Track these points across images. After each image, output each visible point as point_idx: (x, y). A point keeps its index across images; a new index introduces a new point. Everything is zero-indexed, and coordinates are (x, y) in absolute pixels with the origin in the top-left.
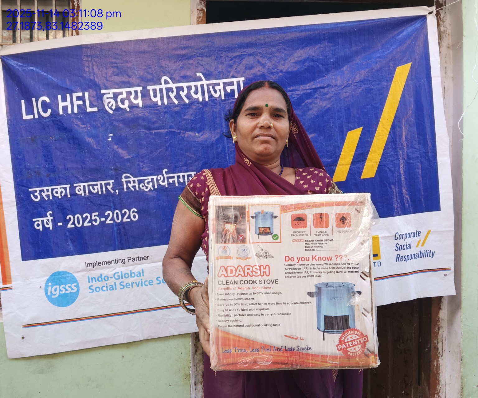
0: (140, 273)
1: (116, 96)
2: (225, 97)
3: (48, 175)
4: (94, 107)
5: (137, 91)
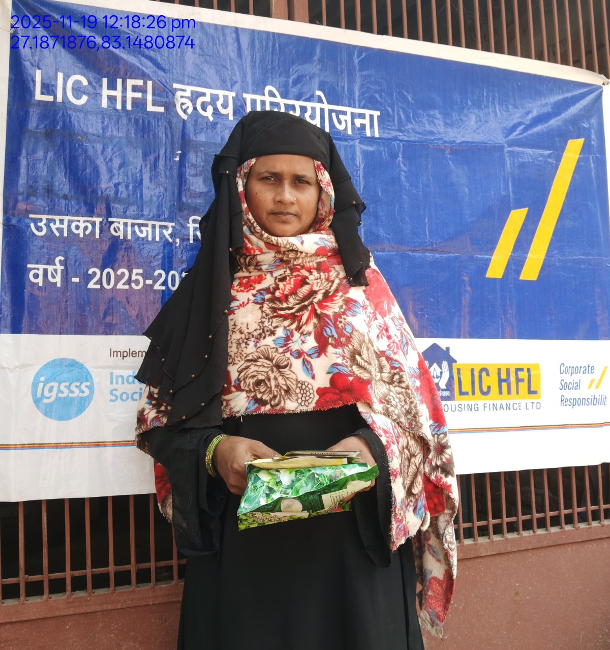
1: (195, 96)
2: (352, 131)
3: (65, 197)
4: (159, 105)
5: (228, 96)
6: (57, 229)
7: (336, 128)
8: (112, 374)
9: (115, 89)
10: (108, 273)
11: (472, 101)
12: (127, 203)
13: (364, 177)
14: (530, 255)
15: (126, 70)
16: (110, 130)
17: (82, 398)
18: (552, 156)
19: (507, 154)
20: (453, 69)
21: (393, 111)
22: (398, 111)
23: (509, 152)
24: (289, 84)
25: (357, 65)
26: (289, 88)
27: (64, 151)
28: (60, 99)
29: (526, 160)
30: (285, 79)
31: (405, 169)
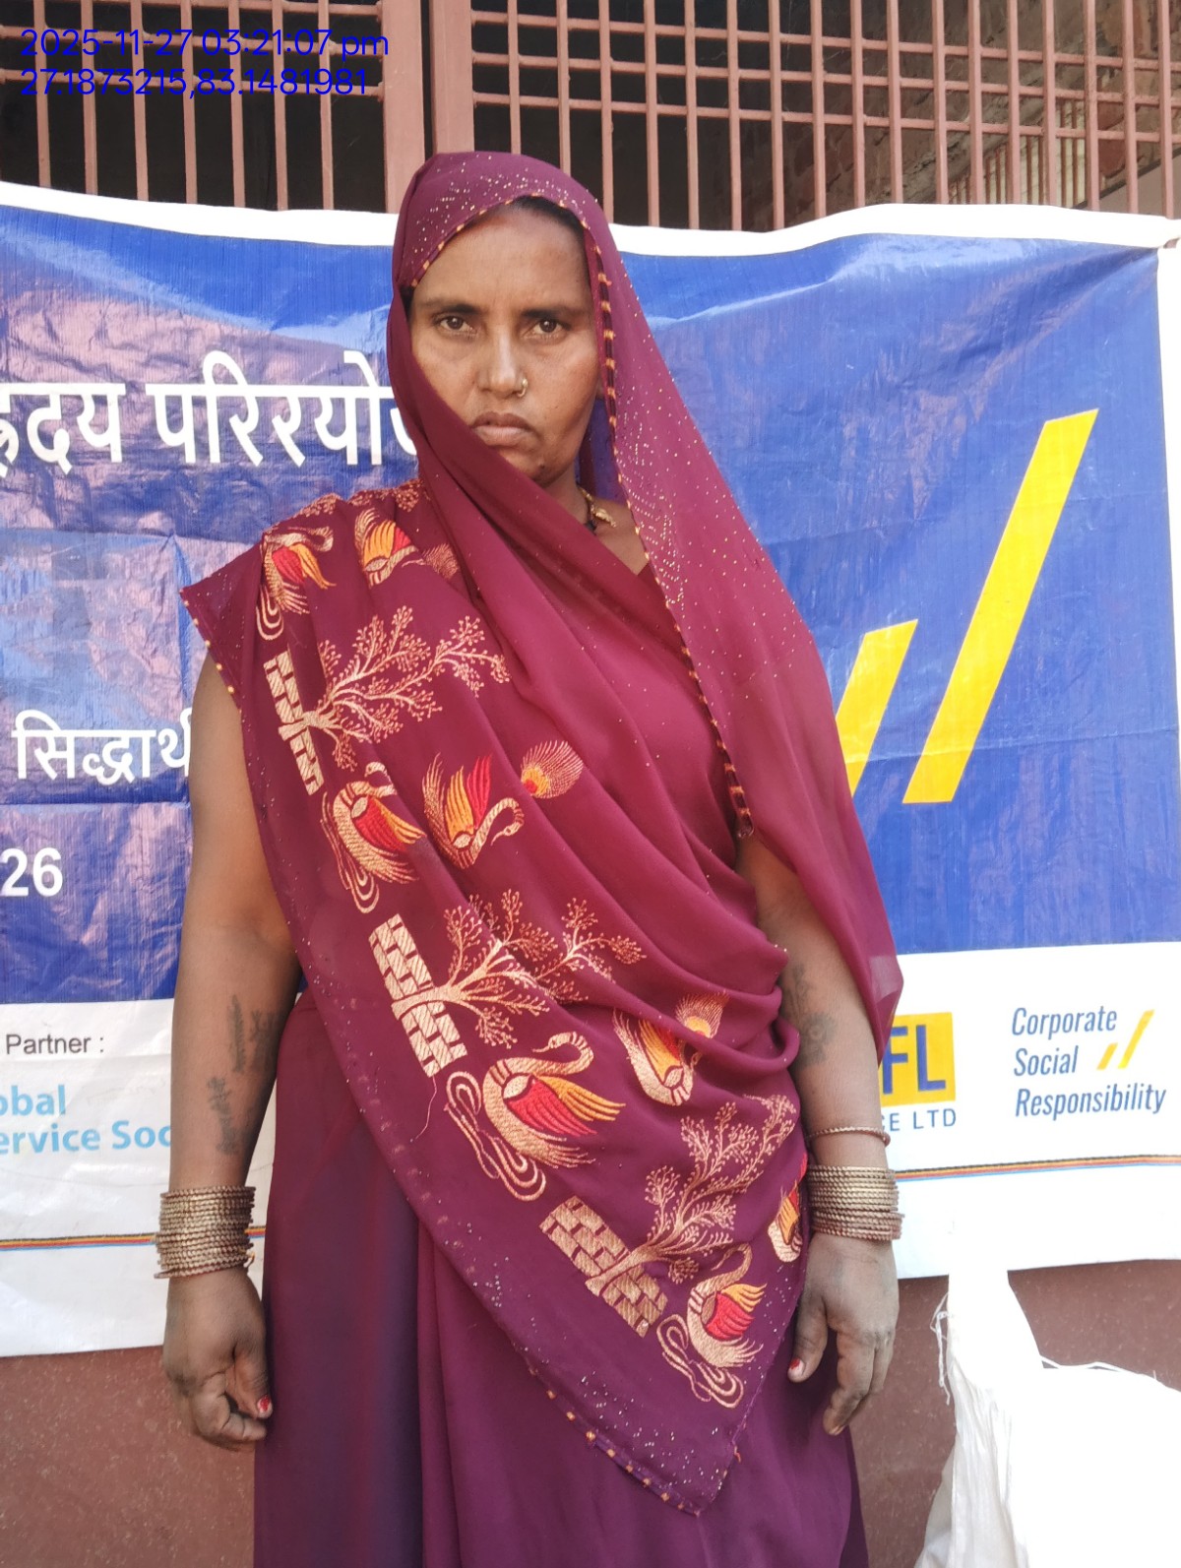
0: (51, 1102)
1: (21, 410)
5: (105, 395)
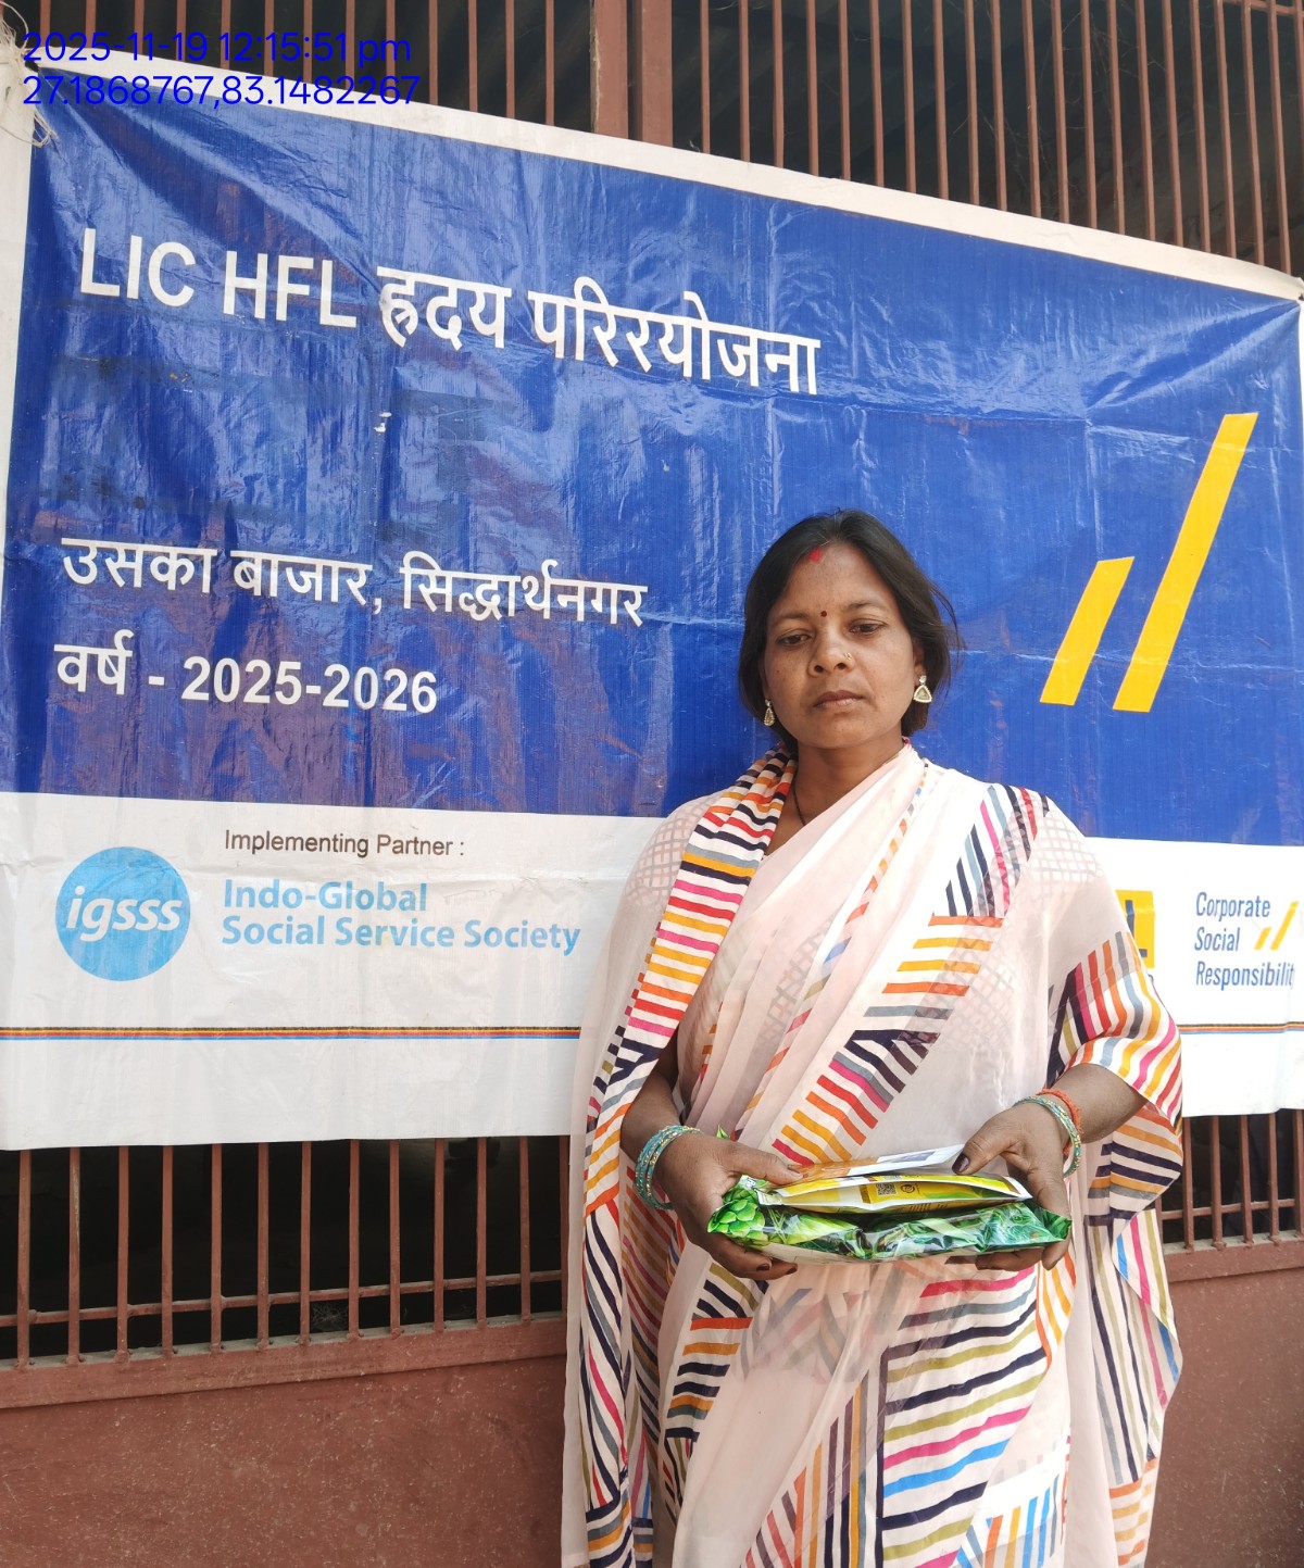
0: (413, 901)
1: (424, 295)
2: (760, 380)
3: (139, 503)
4: (347, 313)
5: (495, 295)
6: (121, 571)
7: (727, 373)
8: (229, 883)
9: (254, 276)
10: (227, 669)
11: (1020, 325)
12: (272, 518)
13: (783, 479)
14: (1137, 659)
15: (278, 237)
16: (239, 362)
17: (166, 932)
18: (1188, 448)
19: (1091, 441)
20: (980, 254)
21: (849, 340)
22: (861, 340)
23: (1096, 435)
24: (627, 274)
25: (773, 239)
26: (628, 283)
27: (140, 404)
28: (133, 292)
29: (1132, 454)
30: (620, 264)
31: (870, 464)
